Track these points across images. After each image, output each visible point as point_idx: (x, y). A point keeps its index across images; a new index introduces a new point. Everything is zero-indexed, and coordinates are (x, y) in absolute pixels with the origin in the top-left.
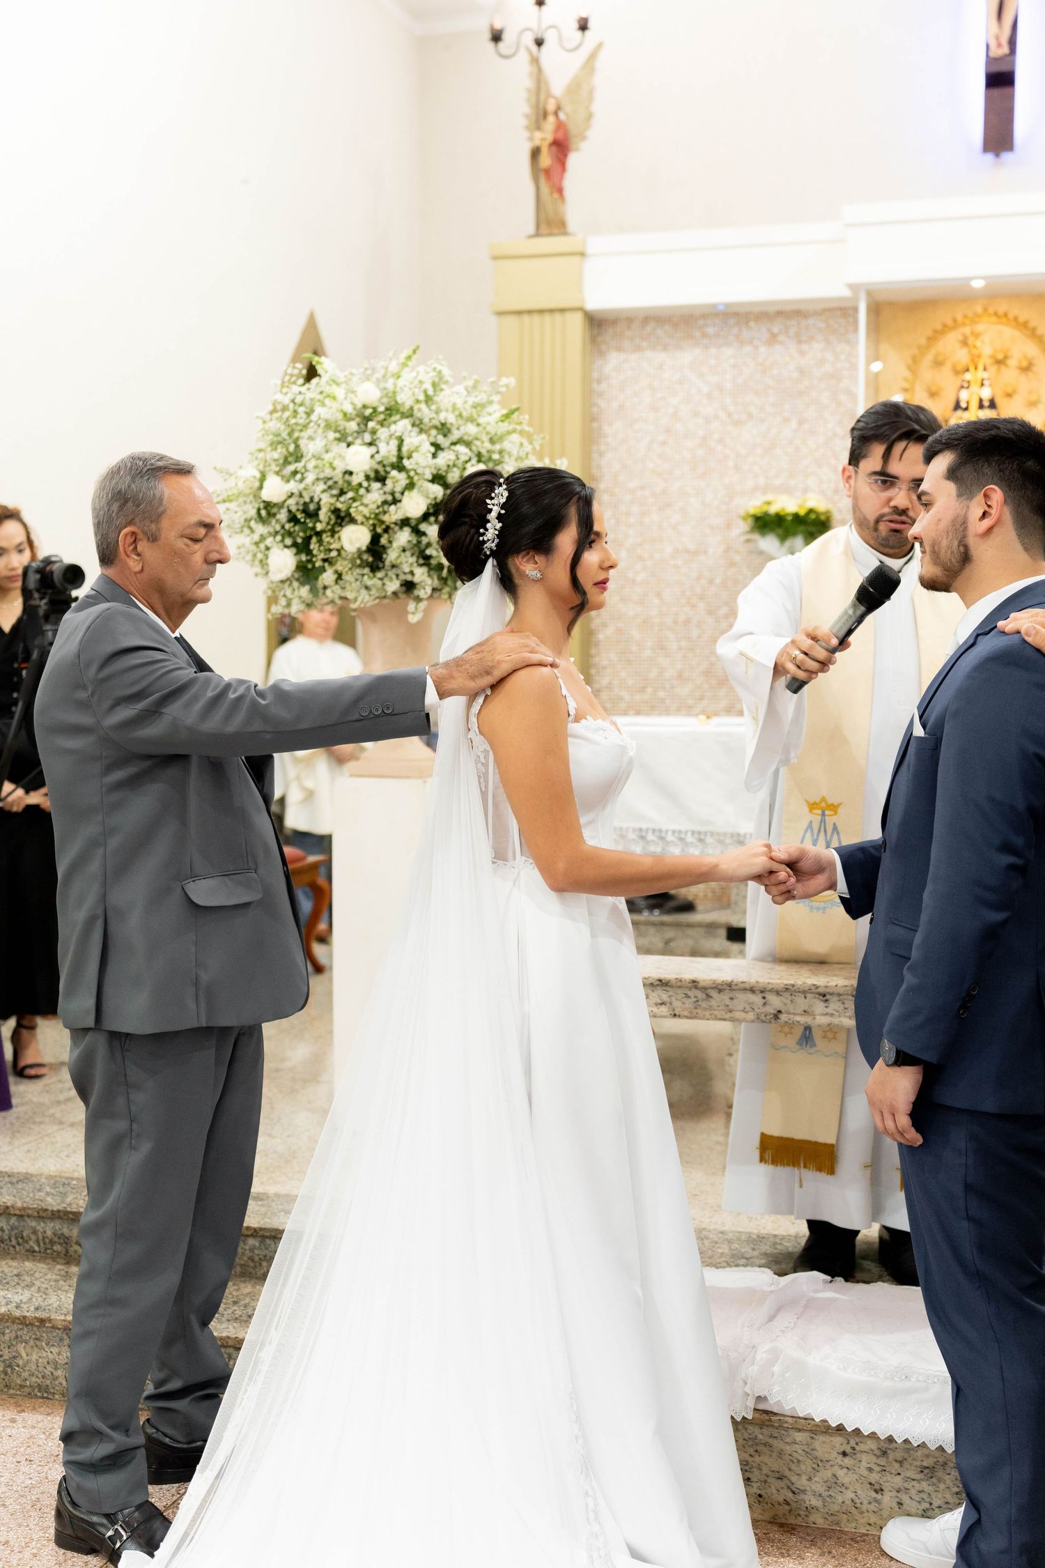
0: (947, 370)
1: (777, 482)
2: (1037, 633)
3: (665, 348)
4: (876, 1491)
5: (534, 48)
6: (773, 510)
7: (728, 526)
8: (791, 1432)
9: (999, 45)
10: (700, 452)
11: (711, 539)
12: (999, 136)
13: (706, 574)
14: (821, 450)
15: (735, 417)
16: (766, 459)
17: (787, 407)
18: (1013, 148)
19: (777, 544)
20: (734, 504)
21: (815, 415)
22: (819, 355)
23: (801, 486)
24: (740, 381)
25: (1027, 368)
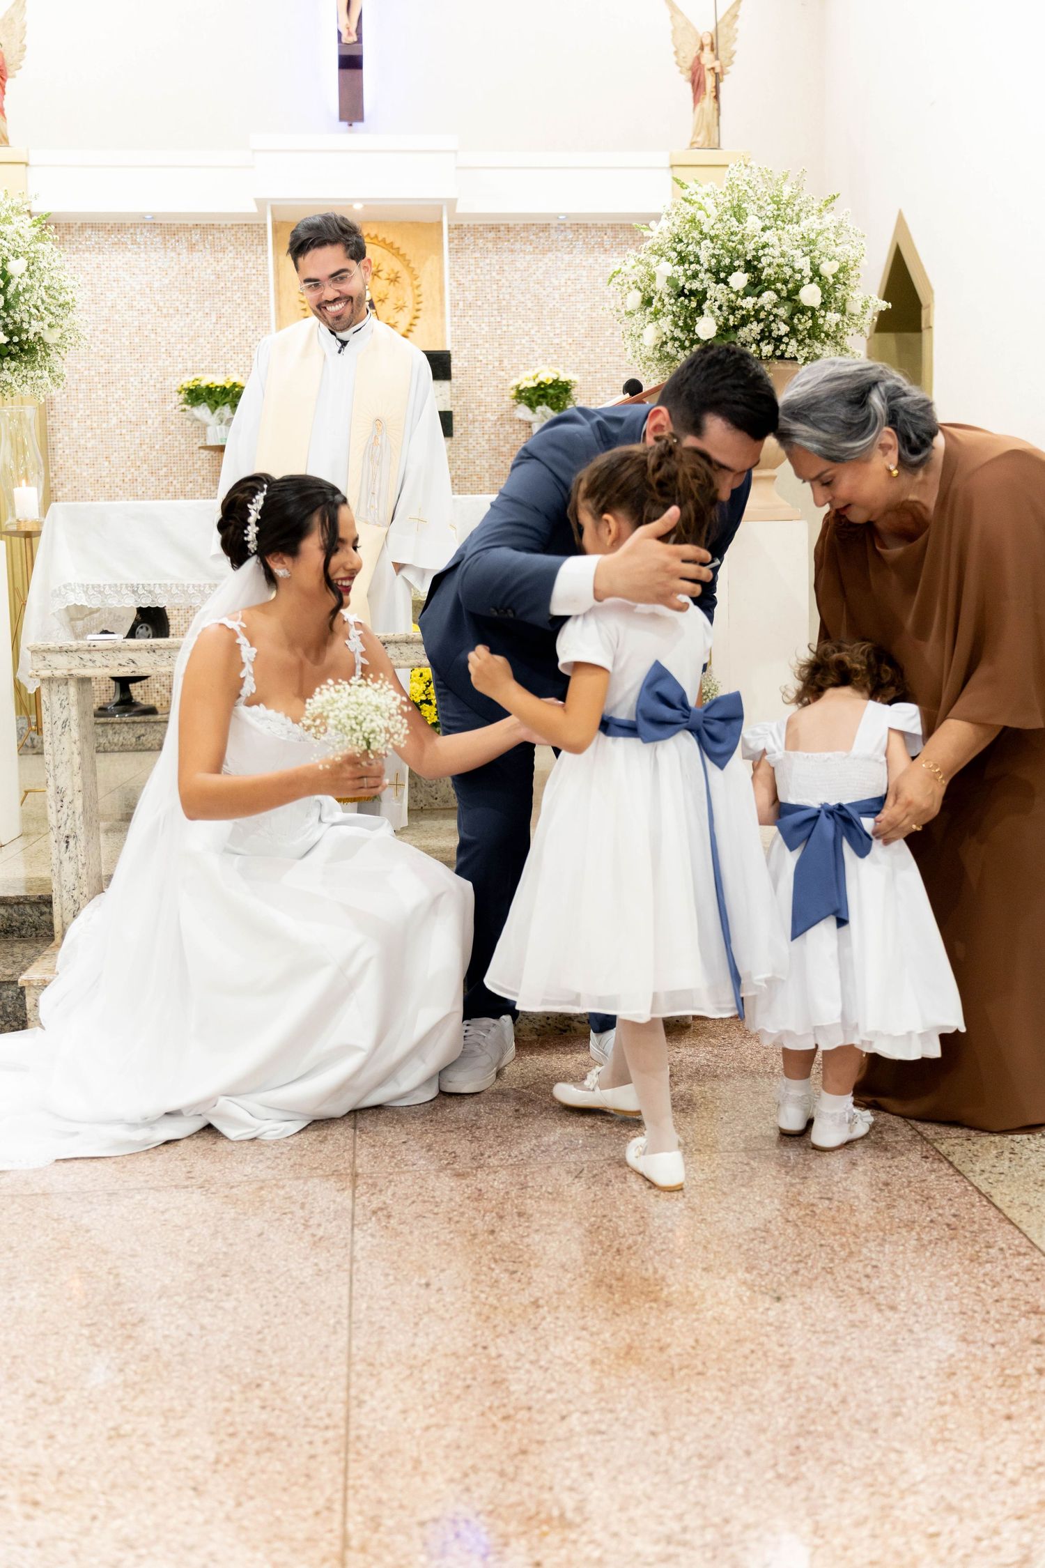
1: (203, 366)
3: (101, 251)
6: (203, 384)
7: (164, 400)
9: (349, 34)
10: (137, 340)
11: (149, 412)
12: (352, 110)
13: (147, 441)
14: (237, 340)
15: (165, 311)
16: (192, 346)
17: (207, 303)
18: (361, 119)
19: (209, 412)
20: (168, 383)
21: (230, 311)
22: (231, 262)
23: (222, 369)
24: (167, 281)
25: (394, 280)
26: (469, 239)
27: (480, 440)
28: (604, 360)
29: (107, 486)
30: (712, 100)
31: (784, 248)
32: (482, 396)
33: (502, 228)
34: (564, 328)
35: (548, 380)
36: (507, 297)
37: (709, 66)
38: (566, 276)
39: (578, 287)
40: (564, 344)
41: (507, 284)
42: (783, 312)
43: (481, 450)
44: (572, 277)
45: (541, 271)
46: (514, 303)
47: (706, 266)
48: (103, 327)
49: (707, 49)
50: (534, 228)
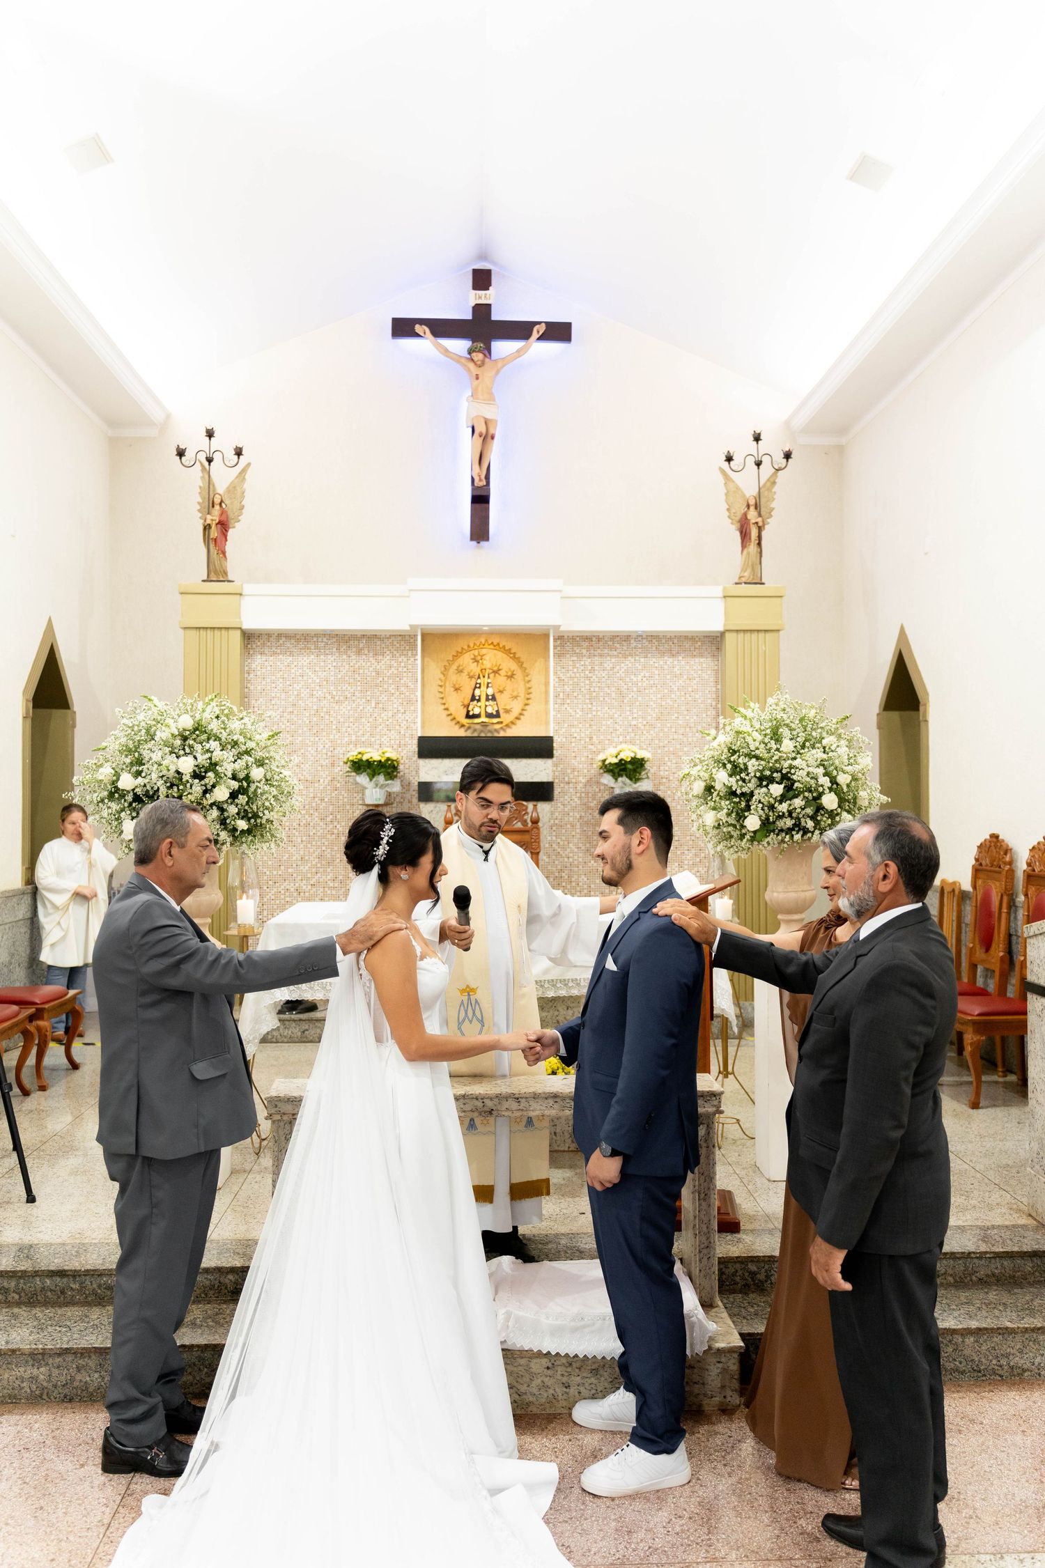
0: (464, 675)
1: (363, 739)
2: (680, 918)
3: (291, 654)
4: (566, 1387)
5: (206, 464)
6: (365, 758)
7: (333, 765)
8: (518, 1360)
9: (480, 480)
10: (315, 719)
11: (322, 773)
12: (480, 531)
13: (319, 795)
14: (390, 720)
15: (337, 698)
16: (356, 724)
17: (368, 693)
18: (487, 539)
19: (368, 779)
20: (336, 751)
21: (386, 698)
22: (388, 662)
23: (378, 742)
24: (339, 676)
25: (511, 677)
26: (568, 647)
27: (574, 797)
28: (671, 737)
29: (287, 829)
30: (756, 546)
31: (811, 769)
32: (576, 764)
33: (594, 639)
34: (640, 713)
35: (627, 757)
36: (597, 689)
37: (754, 521)
38: (642, 674)
39: (652, 682)
40: (640, 725)
41: (597, 680)
42: (809, 811)
43: (574, 805)
44: (647, 675)
45: (623, 670)
46: (601, 694)
47: (752, 774)
48: (291, 709)
49: (752, 508)
50: (618, 639)
